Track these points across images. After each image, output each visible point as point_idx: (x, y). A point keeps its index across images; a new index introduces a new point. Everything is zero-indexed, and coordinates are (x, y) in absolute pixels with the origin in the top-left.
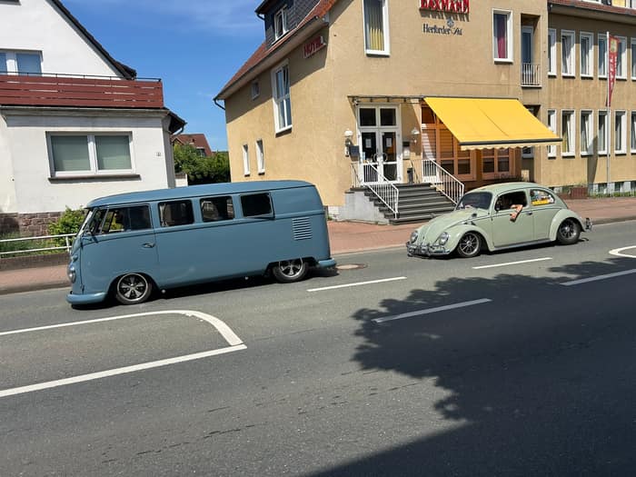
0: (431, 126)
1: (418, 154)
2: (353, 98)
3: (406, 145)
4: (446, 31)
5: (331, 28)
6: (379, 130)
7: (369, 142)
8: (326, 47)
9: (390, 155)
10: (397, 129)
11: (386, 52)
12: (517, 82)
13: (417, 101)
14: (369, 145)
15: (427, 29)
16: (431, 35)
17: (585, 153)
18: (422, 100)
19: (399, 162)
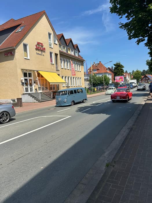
0: (39, 78)
1: (37, 85)
2: (22, 70)
3: (35, 82)
4: (41, 55)
5: (16, 50)
6: (28, 78)
7: (26, 81)
8: (14, 55)
9: (31, 85)
10: (32, 78)
11: (29, 58)
12: (55, 69)
13: (36, 71)
14: (26, 82)
15: (37, 54)
16: (38, 55)
17: (66, 86)
18: (37, 71)
19: (33, 87)
